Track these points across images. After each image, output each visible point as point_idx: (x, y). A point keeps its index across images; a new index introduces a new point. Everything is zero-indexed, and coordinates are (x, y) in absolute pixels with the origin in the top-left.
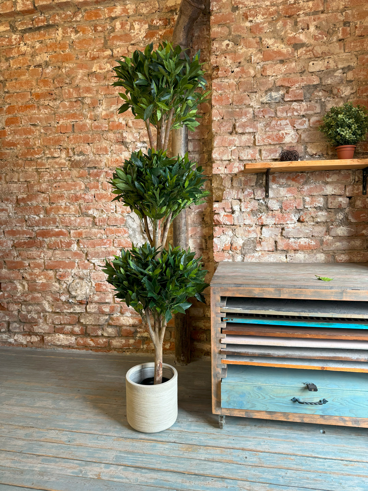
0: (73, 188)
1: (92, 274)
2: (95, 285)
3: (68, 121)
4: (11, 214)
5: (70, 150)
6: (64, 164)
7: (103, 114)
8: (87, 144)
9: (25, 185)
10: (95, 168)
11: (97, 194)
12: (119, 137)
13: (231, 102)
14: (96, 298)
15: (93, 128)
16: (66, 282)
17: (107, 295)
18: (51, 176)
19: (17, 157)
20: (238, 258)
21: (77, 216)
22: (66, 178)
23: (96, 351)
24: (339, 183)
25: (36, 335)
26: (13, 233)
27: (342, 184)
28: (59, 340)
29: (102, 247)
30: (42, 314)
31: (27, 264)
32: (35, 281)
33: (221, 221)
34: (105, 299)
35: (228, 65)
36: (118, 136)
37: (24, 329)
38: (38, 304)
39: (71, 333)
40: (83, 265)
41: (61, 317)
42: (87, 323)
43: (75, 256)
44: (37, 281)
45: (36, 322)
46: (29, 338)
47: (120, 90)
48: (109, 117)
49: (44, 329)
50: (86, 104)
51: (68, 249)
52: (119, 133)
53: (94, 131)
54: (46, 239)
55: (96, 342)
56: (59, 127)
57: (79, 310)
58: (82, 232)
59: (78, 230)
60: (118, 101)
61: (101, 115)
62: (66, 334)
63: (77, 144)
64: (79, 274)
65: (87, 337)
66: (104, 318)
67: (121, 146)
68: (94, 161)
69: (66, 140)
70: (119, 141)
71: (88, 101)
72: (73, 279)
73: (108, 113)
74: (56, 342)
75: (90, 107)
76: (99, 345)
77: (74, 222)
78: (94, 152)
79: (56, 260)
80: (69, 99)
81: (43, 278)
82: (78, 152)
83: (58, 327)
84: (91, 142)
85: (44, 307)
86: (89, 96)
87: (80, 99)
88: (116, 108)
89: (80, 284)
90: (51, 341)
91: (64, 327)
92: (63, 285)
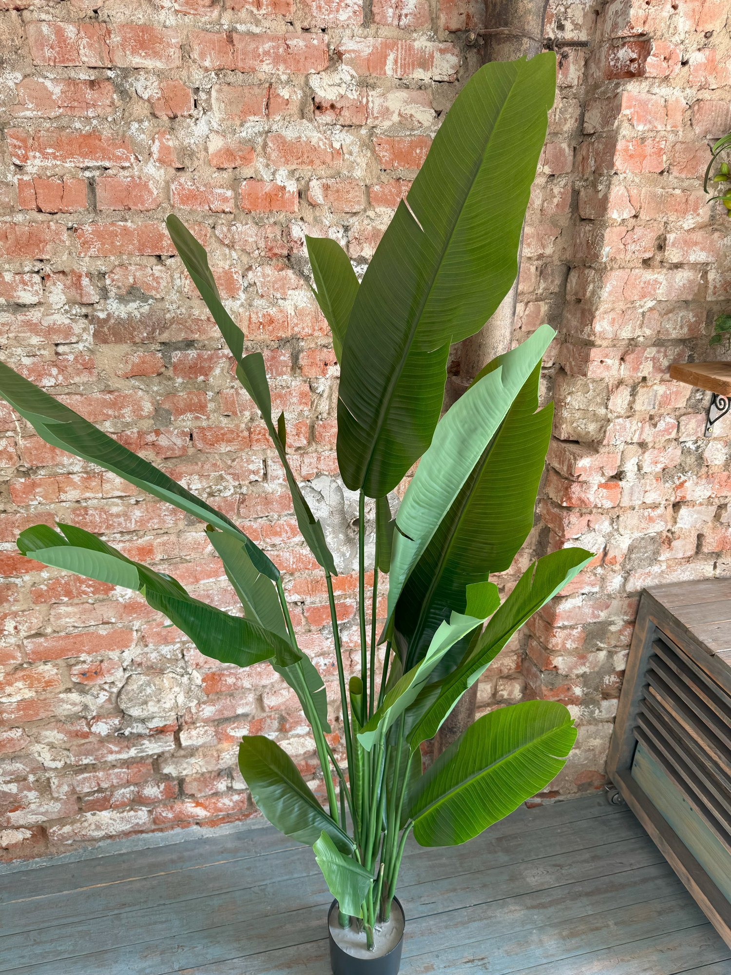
0: (110, 412)
1: (191, 654)
2: (203, 680)
3: (67, 165)
5: (85, 281)
6: (67, 331)
7: (212, 148)
8: (153, 260)
10: (190, 344)
11: (202, 429)
12: (275, 240)
13: (665, 166)
14: (208, 711)
15: (175, 200)
16: (106, 687)
17: (241, 698)
20: (615, 581)
22: (77, 379)
23: (216, 825)
25: (17, 829)
28: (98, 827)
30: (31, 778)
33: (592, 499)
34: (234, 707)
35: (677, 39)
38: (14, 758)
39: (133, 800)
40: (158, 634)
41: (100, 774)
42: (184, 773)
43: (129, 613)
45: (14, 802)
47: (277, 60)
48: (238, 162)
49: (47, 812)
50: (141, 98)
51: (105, 597)
52: (275, 223)
53: (180, 209)
54: (19, 580)
55: (212, 806)
56: (27, 184)
57: (154, 749)
58: (152, 545)
59: (137, 540)
60: (272, 100)
61: (206, 149)
62: (119, 807)
63: (112, 258)
64: (148, 659)
65: (183, 802)
66: (231, 753)
67: (282, 270)
68: (186, 322)
69: (64, 241)
70: (275, 254)
71: (146, 88)
72: (127, 675)
73: (233, 146)
74: (91, 832)
75: (157, 113)
76: (221, 811)
77: (122, 519)
78: (186, 290)
79: (63, 634)
80: (60, 71)
81: (21, 687)
82: (119, 288)
83: (91, 798)
84: (170, 254)
85: (38, 761)
86: (150, 67)
87: (110, 74)
88: (261, 129)
89: (155, 685)
90: (72, 834)
91: (112, 795)
92: (97, 697)
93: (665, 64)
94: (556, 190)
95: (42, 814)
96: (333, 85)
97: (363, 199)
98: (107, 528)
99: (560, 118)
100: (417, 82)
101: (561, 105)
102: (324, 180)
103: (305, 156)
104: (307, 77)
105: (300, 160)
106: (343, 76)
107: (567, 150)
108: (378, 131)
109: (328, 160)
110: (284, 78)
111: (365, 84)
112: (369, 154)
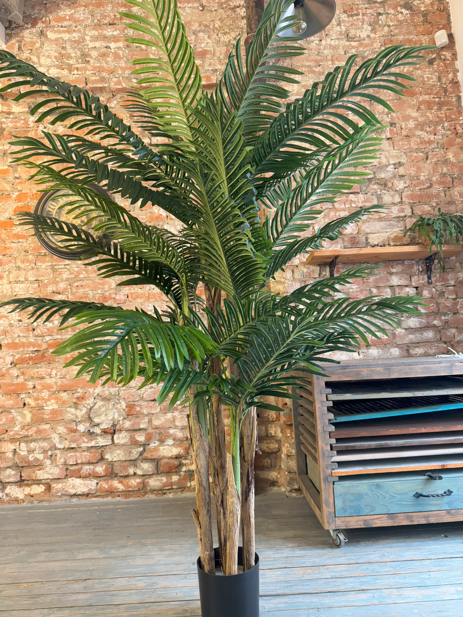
1: (122, 393)
2: (126, 407)
4: (12, 322)
9: (36, 285)
11: (131, 293)
14: (127, 424)
16: (86, 405)
17: (142, 419)
18: (71, 273)
19: (26, 251)
23: (127, 497)
24: (404, 273)
25: (39, 484)
26: (13, 346)
27: (407, 274)
28: (73, 487)
30: (50, 453)
31: (33, 386)
32: (42, 408)
34: (139, 424)
37: (21, 476)
38: (44, 439)
39: (90, 475)
41: (78, 454)
42: (115, 459)
44: (45, 408)
45: (41, 465)
46: (27, 490)
49: (53, 473)
55: (126, 484)
57: (102, 442)
62: (84, 477)
64: (105, 394)
65: (113, 479)
66: (137, 451)
72: (95, 402)
74: (70, 490)
76: (130, 488)
81: (53, 402)
83: (72, 468)
85: (54, 442)
89: (106, 407)
90: (61, 489)
91: (82, 468)
92: (81, 411)
95: (51, 474)
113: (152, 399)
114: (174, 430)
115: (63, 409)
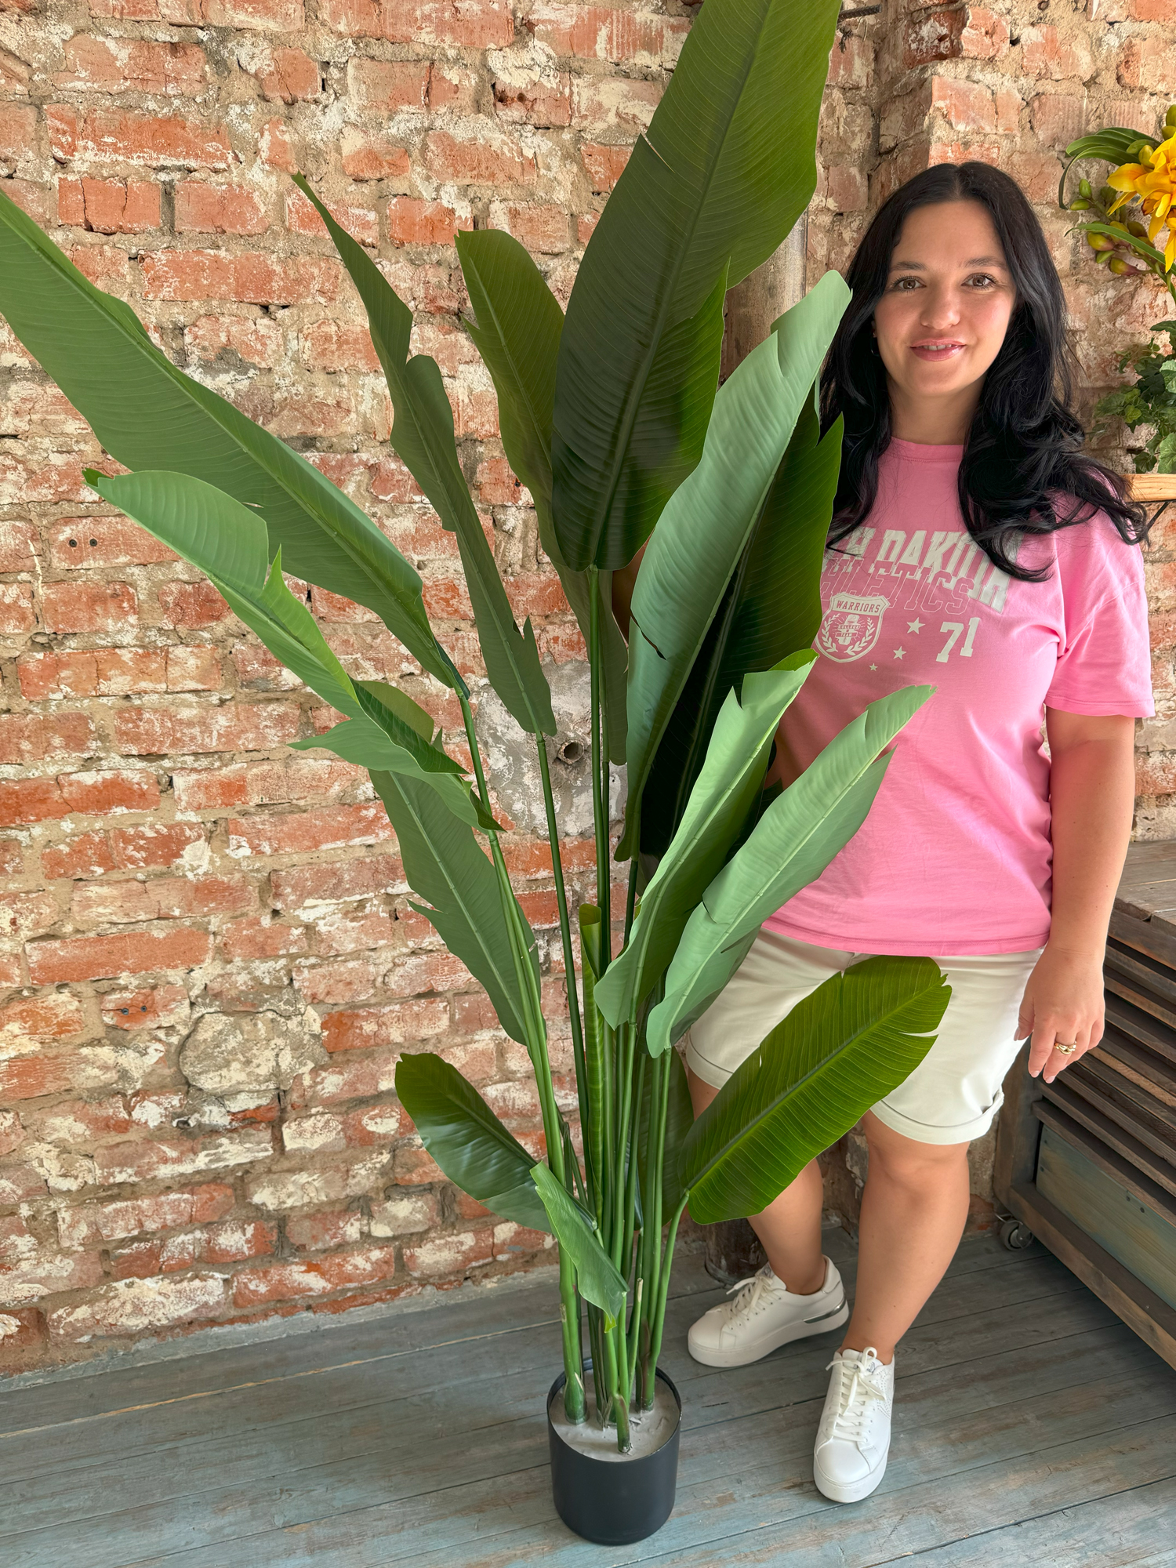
1: (302, 979)
2: (324, 1026)
3: (134, 162)
7: (348, 148)
8: (257, 311)
10: (309, 444)
12: (439, 286)
14: (332, 1083)
15: (293, 221)
16: (160, 1033)
17: (387, 1062)
18: (35, 480)
21: (215, 700)
23: (340, 1308)
28: (137, 1310)
29: (357, 841)
30: (25, 1211)
34: (374, 1078)
36: (434, 280)
39: (199, 1259)
40: (251, 940)
41: (145, 1204)
42: (289, 1203)
43: (204, 901)
47: (441, 28)
48: (386, 170)
49: (49, 1277)
50: (245, 71)
51: (164, 868)
52: (439, 263)
53: (299, 235)
54: (25, 833)
55: (335, 1270)
56: (72, 186)
57: (238, 1154)
58: (243, 779)
59: (220, 768)
60: (434, 85)
61: (338, 150)
62: (176, 1271)
63: (196, 303)
64: (234, 985)
65: (285, 1263)
66: (369, 1165)
67: (449, 332)
68: (304, 407)
69: (123, 275)
70: (440, 309)
71: (252, 58)
72: (196, 1016)
73: (377, 147)
74: (124, 1320)
75: (269, 94)
76: (350, 1281)
77: (196, 731)
78: (305, 357)
79: (92, 935)
80: (129, 26)
81: (17, 1031)
82: (204, 349)
83: (127, 1251)
84: (283, 302)
85: (38, 1175)
86: (260, 28)
87: (202, 35)
88: (419, 125)
89: (242, 1033)
90: (90, 1323)
91: (163, 1247)
92: (143, 1053)
93: (987, 40)
94: (847, 235)
95: (41, 1281)
96: (521, 67)
97: (568, 234)
98: (173, 745)
99: (845, 131)
100: (640, 69)
101: (845, 113)
102: (511, 203)
103: (483, 166)
104: (484, 54)
105: (475, 172)
106: (535, 56)
107: (858, 177)
108: (589, 137)
109: (516, 173)
110: (451, 53)
111: (567, 68)
112: (575, 169)
113: (422, 989)
114: (501, 1087)
115: (63, 1050)
